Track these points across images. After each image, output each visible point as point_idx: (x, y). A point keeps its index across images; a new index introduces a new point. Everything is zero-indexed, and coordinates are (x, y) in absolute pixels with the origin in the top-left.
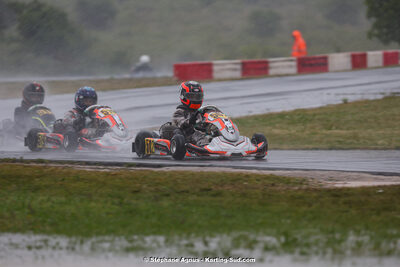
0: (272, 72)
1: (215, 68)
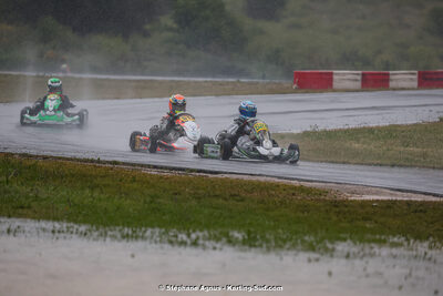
0: (392, 84)
1: (335, 77)
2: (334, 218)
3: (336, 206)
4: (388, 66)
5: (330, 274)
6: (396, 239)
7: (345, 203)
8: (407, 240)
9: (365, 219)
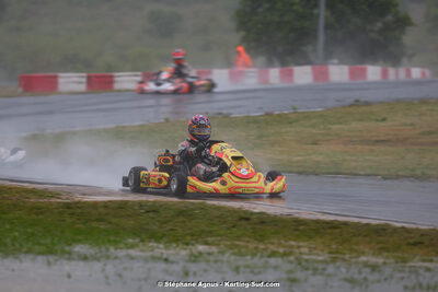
0: (117, 86)
1: (61, 80)
2: (69, 220)
3: (69, 208)
4: (111, 68)
5: (69, 276)
6: (131, 240)
7: (78, 205)
8: (142, 241)
9: (99, 220)
